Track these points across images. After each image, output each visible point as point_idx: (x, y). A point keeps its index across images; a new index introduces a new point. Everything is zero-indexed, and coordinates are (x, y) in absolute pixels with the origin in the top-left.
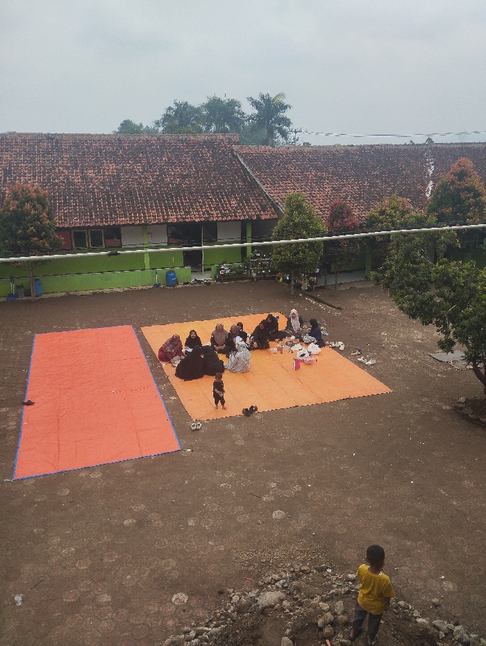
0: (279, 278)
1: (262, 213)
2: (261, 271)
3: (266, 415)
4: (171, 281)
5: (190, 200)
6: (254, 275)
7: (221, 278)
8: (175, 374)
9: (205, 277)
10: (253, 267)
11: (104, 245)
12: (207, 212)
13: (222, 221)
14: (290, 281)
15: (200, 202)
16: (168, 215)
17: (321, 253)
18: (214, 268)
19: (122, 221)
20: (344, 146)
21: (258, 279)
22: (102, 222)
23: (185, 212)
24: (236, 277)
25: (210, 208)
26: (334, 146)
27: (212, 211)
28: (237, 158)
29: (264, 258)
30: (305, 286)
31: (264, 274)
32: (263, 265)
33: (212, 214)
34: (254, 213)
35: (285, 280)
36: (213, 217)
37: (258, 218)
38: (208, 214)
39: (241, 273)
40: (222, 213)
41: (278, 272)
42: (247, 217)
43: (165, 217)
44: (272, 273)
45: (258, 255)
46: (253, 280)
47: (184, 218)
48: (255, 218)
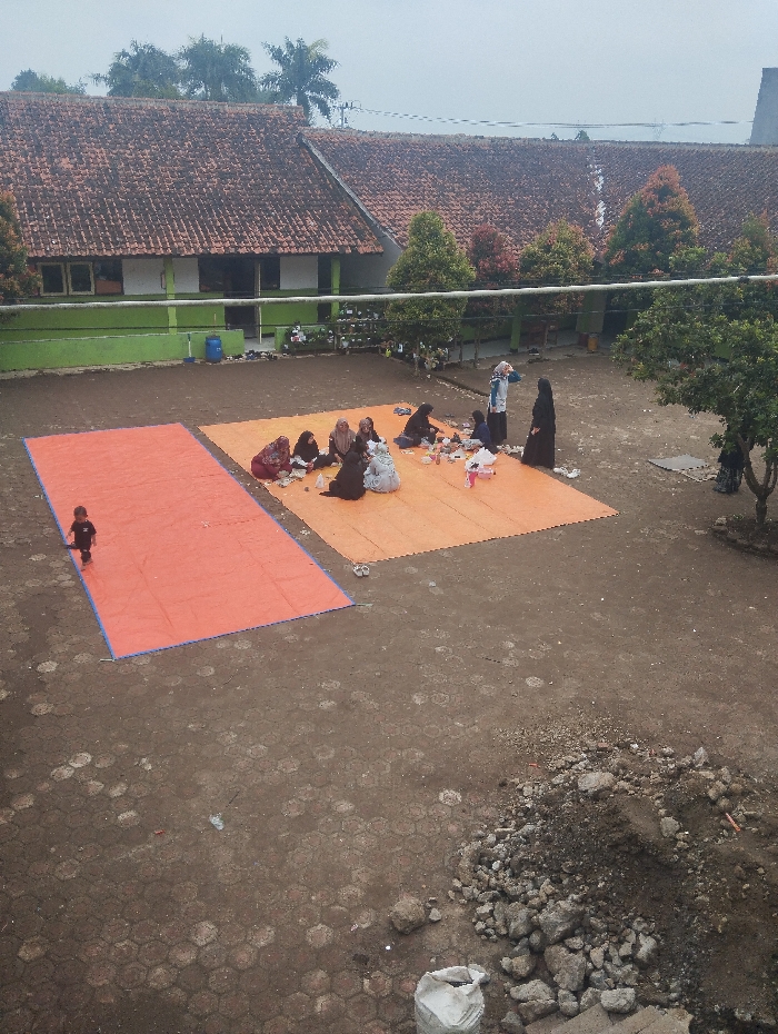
0: (384, 351)
1: (359, 243)
2: (356, 338)
4: (212, 353)
5: (240, 216)
6: (345, 344)
9: (264, 347)
10: (342, 331)
11: (93, 290)
12: (272, 237)
13: (297, 254)
14: (404, 354)
15: (257, 222)
16: (209, 242)
18: (281, 330)
19: (134, 249)
20: (470, 138)
21: (355, 350)
22: (100, 250)
23: (236, 237)
24: (316, 347)
25: (275, 231)
26: (456, 136)
27: (279, 236)
28: (308, 148)
29: (359, 317)
30: (431, 362)
31: (360, 344)
32: (358, 329)
33: (282, 242)
34: (346, 243)
35: (395, 354)
36: (284, 248)
37: (355, 252)
38: (275, 241)
39: (324, 342)
40: (296, 242)
41: (382, 341)
42: (336, 249)
43: (206, 244)
44: (373, 342)
45: (350, 312)
46: (345, 353)
47: (235, 247)
48: (349, 251)
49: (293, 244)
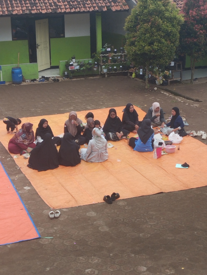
0: (131, 74)
1: (113, 4)
2: (113, 66)
3: (130, 201)
6: (105, 71)
7: (71, 75)
8: (28, 166)
10: (103, 62)
13: (70, 13)
14: (144, 75)
16: (12, 7)
17: (177, 43)
18: (62, 63)
21: (109, 75)
24: (86, 73)
29: (115, 52)
30: (160, 80)
31: (115, 70)
32: (114, 61)
33: (60, 6)
34: (104, 5)
35: (138, 76)
36: (61, 9)
37: (109, 10)
38: (56, 5)
39: (91, 69)
40: (70, 5)
41: (131, 68)
42: (97, 9)
43: (10, 9)
44: (123, 68)
45: (109, 49)
46: (104, 77)
47: (29, 10)
48: (105, 9)
49: (68, 6)
